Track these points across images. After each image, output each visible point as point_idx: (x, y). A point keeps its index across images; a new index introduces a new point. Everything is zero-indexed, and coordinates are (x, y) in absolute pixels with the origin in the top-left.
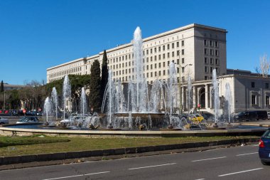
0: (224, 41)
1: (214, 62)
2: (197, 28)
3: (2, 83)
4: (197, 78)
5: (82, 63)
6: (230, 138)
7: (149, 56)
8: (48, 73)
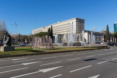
0: (84, 23)
1: (81, 28)
2: (77, 19)
3: (20, 34)
4: (77, 33)
5: (43, 28)
6: (98, 48)
7: (63, 26)
8: (33, 31)
